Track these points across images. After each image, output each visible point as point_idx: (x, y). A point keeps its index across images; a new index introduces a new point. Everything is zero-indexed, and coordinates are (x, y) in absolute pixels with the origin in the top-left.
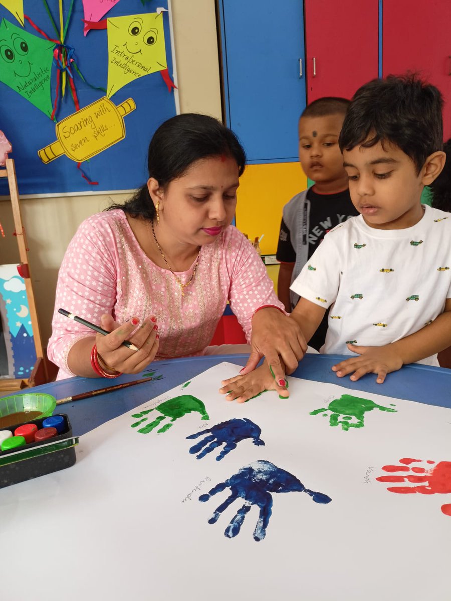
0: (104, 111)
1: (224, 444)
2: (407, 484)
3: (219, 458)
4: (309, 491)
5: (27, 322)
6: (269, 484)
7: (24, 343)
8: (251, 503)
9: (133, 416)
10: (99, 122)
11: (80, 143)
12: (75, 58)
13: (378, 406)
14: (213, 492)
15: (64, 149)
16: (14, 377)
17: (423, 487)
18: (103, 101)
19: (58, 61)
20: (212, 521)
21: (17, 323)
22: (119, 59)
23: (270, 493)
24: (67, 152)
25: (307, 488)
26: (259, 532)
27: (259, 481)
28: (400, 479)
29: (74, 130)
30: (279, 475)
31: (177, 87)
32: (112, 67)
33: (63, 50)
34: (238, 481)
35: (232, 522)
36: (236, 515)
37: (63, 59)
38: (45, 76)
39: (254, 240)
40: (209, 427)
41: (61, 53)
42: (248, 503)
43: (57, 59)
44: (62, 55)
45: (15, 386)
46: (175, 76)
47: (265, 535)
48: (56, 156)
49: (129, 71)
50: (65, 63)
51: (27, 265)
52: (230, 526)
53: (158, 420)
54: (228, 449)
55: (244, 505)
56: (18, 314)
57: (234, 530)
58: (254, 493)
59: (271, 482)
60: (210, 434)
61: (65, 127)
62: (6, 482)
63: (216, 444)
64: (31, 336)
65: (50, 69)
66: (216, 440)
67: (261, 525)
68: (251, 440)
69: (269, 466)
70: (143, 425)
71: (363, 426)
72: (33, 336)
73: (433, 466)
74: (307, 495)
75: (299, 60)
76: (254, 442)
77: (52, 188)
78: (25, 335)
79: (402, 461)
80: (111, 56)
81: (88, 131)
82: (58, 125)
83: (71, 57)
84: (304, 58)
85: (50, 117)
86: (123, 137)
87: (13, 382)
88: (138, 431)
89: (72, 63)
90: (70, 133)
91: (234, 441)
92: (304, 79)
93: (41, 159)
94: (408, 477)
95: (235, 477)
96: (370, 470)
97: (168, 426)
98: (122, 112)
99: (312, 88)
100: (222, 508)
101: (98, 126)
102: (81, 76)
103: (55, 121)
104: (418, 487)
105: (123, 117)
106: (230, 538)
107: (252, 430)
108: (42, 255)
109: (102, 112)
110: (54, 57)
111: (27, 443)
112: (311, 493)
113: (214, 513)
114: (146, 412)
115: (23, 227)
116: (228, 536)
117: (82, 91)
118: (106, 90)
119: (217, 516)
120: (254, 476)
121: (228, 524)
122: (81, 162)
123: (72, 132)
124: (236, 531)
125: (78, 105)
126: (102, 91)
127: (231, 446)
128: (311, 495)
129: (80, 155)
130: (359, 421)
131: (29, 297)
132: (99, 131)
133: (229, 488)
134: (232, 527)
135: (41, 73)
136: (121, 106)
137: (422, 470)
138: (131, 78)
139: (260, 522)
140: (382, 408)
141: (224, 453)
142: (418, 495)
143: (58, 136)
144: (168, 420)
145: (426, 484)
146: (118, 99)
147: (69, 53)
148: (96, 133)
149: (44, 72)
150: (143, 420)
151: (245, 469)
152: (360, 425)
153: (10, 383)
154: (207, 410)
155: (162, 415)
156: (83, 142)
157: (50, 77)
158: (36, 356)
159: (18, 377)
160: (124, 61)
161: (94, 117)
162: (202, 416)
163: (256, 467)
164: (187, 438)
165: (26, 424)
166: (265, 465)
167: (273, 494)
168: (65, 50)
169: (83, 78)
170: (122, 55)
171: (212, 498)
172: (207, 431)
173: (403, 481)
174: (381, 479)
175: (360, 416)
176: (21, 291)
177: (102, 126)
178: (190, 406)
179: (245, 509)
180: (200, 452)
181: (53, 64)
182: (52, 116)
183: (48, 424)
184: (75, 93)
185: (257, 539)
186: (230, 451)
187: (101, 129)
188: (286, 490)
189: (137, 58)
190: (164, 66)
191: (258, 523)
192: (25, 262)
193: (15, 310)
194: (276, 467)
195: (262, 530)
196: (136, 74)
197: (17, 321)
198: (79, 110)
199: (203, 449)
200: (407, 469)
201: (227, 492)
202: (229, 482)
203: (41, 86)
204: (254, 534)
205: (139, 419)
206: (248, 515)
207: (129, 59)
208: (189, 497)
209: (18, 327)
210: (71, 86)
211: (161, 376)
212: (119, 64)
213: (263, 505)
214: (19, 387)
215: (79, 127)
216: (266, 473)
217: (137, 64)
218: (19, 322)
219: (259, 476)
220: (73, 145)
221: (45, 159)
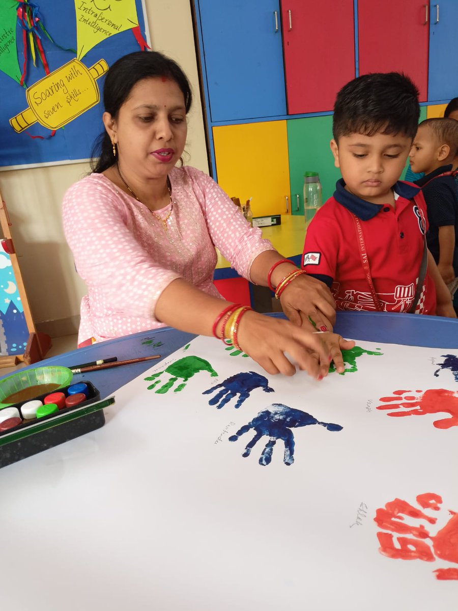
0: (76, 74)
1: (238, 394)
2: (402, 409)
3: (237, 406)
4: (322, 423)
5: (16, 298)
6: (287, 422)
7: (15, 319)
8: (275, 438)
9: (145, 379)
10: (71, 86)
11: (53, 109)
12: (40, 17)
13: (365, 351)
14: (240, 433)
15: (37, 116)
16: (7, 354)
17: (416, 410)
18: (74, 64)
19: (22, 21)
20: (246, 455)
21: (5, 300)
22: (87, 16)
23: (290, 428)
24: (40, 120)
25: (320, 421)
26: (288, 458)
27: (277, 421)
28: (396, 406)
29: (46, 95)
30: (293, 413)
31: (151, 48)
32: (80, 26)
33: (27, 9)
34: (260, 423)
35: (263, 454)
36: (265, 449)
37: (28, 19)
38: (9, 38)
39: (246, 203)
40: (221, 382)
41: (25, 12)
42: (272, 439)
43: (22, 18)
44: (26, 14)
45: (9, 363)
46: (147, 33)
47: (293, 460)
48: (29, 125)
49: (99, 29)
50: (30, 22)
51: (11, 240)
52: (262, 457)
53: (171, 381)
54: (243, 398)
55: (270, 441)
56: (5, 290)
57: (267, 459)
58: (276, 431)
59: (288, 420)
60: (223, 388)
61: (36, 92)
62: (45, 445)
63: (231, 395)
64: (21, 312)
65: (14, 29)
66: (230, 392)
67: (288, 453)
68: (261, 388)
69: (283, 408)
70: (158, 387)
71: (356, 370)
72: (23, 312)
73: (421, 394)
74: (321, 426)
75: (274, 13)
76: (264, 390)
77: (27, 158)
78: (15, 311)
79: (395, 393)
80: (79, 14)
81: (60, 96)
82: (28, 91)
83: (36, 16)
84: (279, 10)
85: (19, 83)
86: (97, 101)
87: (6, 359)
88: (156, 392)
89: (37, 22)
90: (42, 99)
91: (246, 391)
92: (280, 33)
93: (13, 128)
94: (401, 404)
95: (255, 420)
96: (370, 402)
97: (182, 386)
98: (95, 75)
99: (288, 43)
100: (251, 444)
101: (70, 90)
102: (49, 37)
103: (25, 87)
104: (411, 411)
105: (95, 80)
106: (265, 465)
107: (260, 380)
108: (22, 229)
109: (74, 75)
110: (18, 16)
111: (60, 410)
112: (325, 424)
113: (246, 449)
114: (157, 375)
115: (3, 201)
116: (263, 465)
117: (51, 53)
118: (77, 52)
119: (248, 451)
120: (272, 417)
121: (260, 456)
122: (55, 129)
123: (44, 97)
124: (268, 460)
125: (47, 69)
126: (71, 52)
127: (245, 395)
128: (325, 426)
129: (54, 122)
130: (353, 366)
131: (16, 272)
132: (72, 96)
133: (253, 429)
134: (264, 458)
135: (6, 35)
136: (93, 68)
137: (413, 398)
138: (102, 37)
139: (287, 451)
140: (370, 353)
141: (240, 402)
142: (413, 416)
143: (29, 102)
144: (180, 381)
145: (418, 407)
146: (89, 60)
147: (34, 11)
148: (69, 97)
149: (8, 33)
150: (157, 382)
151: (262, 412)
152: (354, 369)
153: (4, 361)
154: (213, 367)
155: (174, 377)
156: (56, 109)
157: (15, 38)
158: (28, 332)
159: (11, 354)
160: (92, 19)
161: (65, 81)
162: (211, 374)
163: (272, 410)
164: (204, 393)
165: (51, 393)
166: (279, 407)
167: (293, 429)
168: (29, 9)
169: (50, 38)
170: (91, 12)
171: (240, 438)
172: (220, 386)
173: (399, 407)
174: (380, 408)
175: (352, 362)
176: (7, 267)
177: (75, 90)
178: (197, 366)
179: (271, 444)
180: (219, 403)
181: (17, 24)
182: (21, 82)
183: (73, 391)
184: (43, 55)
185: (288, 464)
186: (245, 399)
187: (74, 93)
188: (302, 424)
189: (106, 15)
190: (135, 24)
191: (285, 452)
192: (9, 237)
193: (2, 286)
194: (289, 408)
195: (290, 457)
196: (106, 33)
197: (6, 298)
198: (49, 73)
199: (221, 400)
200: (400, 399)
201: (252, 433)
202: (251, 424)
203: (7, 49)
204: (284, 461)
205: (153, 382)
206: (274, 447)
207: (97, 17)
208: (219, 439)
209: (7, 303)
210: (39, 48)
211: (160, 342)
212: (88, 22)
213: (286, 438)
214: (13, 364)
215: (50, 92)
216: (281, 414)
217: (107, 22)
218: (7, 299)
219: (277, 417)
220: (46, 112)
221: (18, 128)
